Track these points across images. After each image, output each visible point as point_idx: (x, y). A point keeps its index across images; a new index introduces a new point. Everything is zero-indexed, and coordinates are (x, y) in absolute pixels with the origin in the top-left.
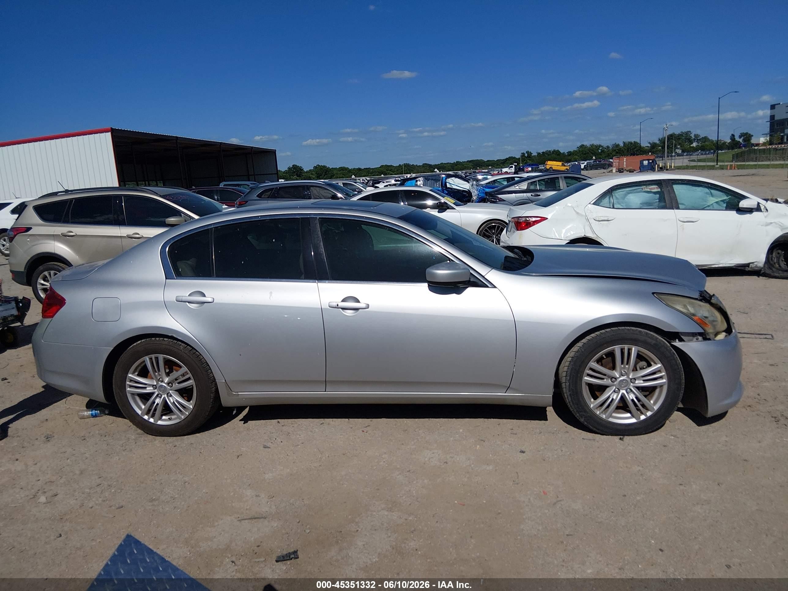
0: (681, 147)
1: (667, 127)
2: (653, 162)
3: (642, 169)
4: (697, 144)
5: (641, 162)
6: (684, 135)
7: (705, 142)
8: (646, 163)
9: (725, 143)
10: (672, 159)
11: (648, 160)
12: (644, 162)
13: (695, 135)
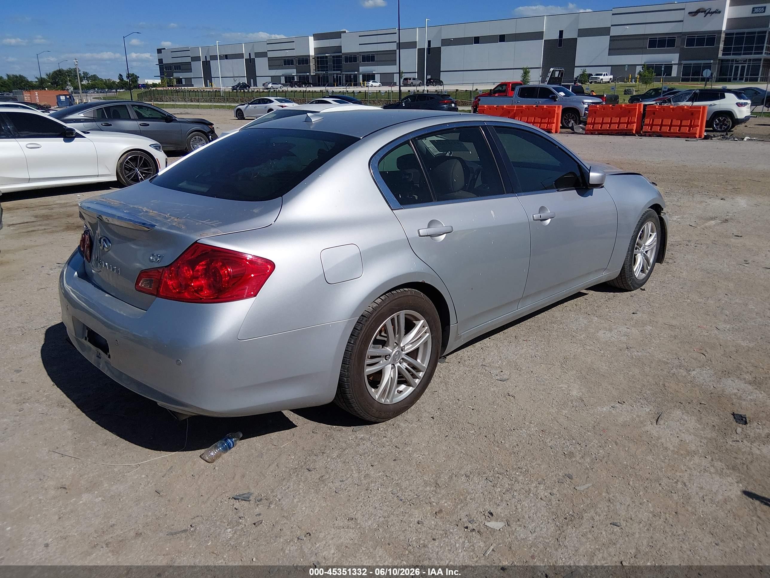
0: (71, 84)
1: (77, 62)
2: (70, 97)
3: (60, 104)
4: (87, 82)
5: (58, 97)
6: (73, 72)
7: (95, 80)
8: (63, 98)
9: (114, 82)
10: (87, 96)
11: (65, 95)
12: (61, 97)
13: (84, 73)
